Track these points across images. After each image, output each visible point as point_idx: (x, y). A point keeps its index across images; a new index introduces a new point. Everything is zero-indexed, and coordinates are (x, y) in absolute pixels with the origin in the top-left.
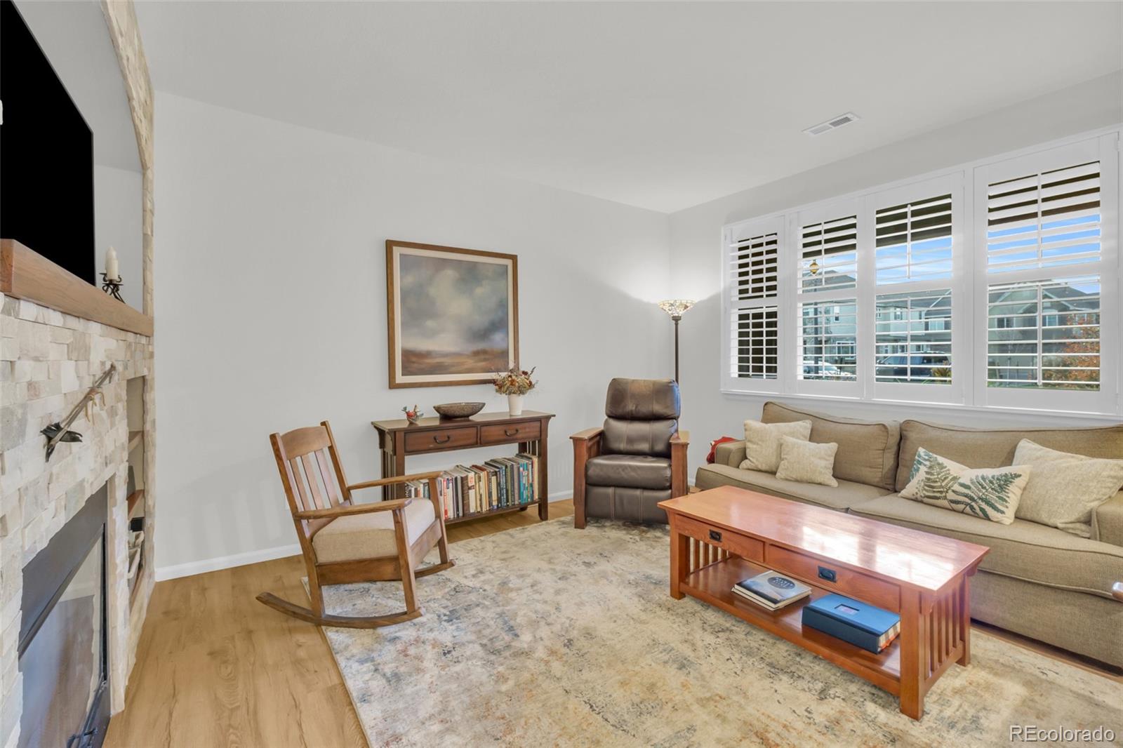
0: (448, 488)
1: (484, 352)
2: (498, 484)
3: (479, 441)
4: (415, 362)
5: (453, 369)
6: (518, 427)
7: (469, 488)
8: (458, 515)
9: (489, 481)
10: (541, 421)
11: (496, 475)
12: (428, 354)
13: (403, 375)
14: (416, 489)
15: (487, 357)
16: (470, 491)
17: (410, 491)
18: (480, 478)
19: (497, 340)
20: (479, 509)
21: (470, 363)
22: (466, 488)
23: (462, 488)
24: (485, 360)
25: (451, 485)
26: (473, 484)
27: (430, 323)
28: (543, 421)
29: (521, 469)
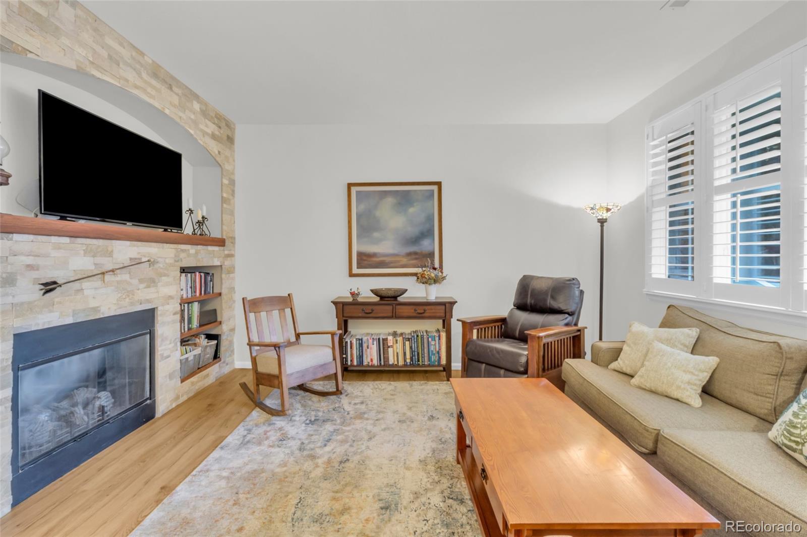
0: (373, 344)
1: (415, 253)
2: (411, 348)
3: (394, 315)
4: (365, 260)
5: (392, 265)
6: (426, 308)
7: (389, 347)
8: (380, 364)
9: (404, 345)
10: (445, 305)
11: (409, 340)
12: (374, 255)
13: (357, 268)
14: (351, 342)
15: (417, 257)
16: (389, 349)
17: (346, 342)
18: (397, 341)
19: (425, 245)
20: (396, 363)
21: (404, 261)
22: (386, 346)
23: (383, 345)
24: (416, 259)
25: (375, 342)
26: (392, 344)
27: (376, 235)
28: (447, 305)
29: (430, 339)
